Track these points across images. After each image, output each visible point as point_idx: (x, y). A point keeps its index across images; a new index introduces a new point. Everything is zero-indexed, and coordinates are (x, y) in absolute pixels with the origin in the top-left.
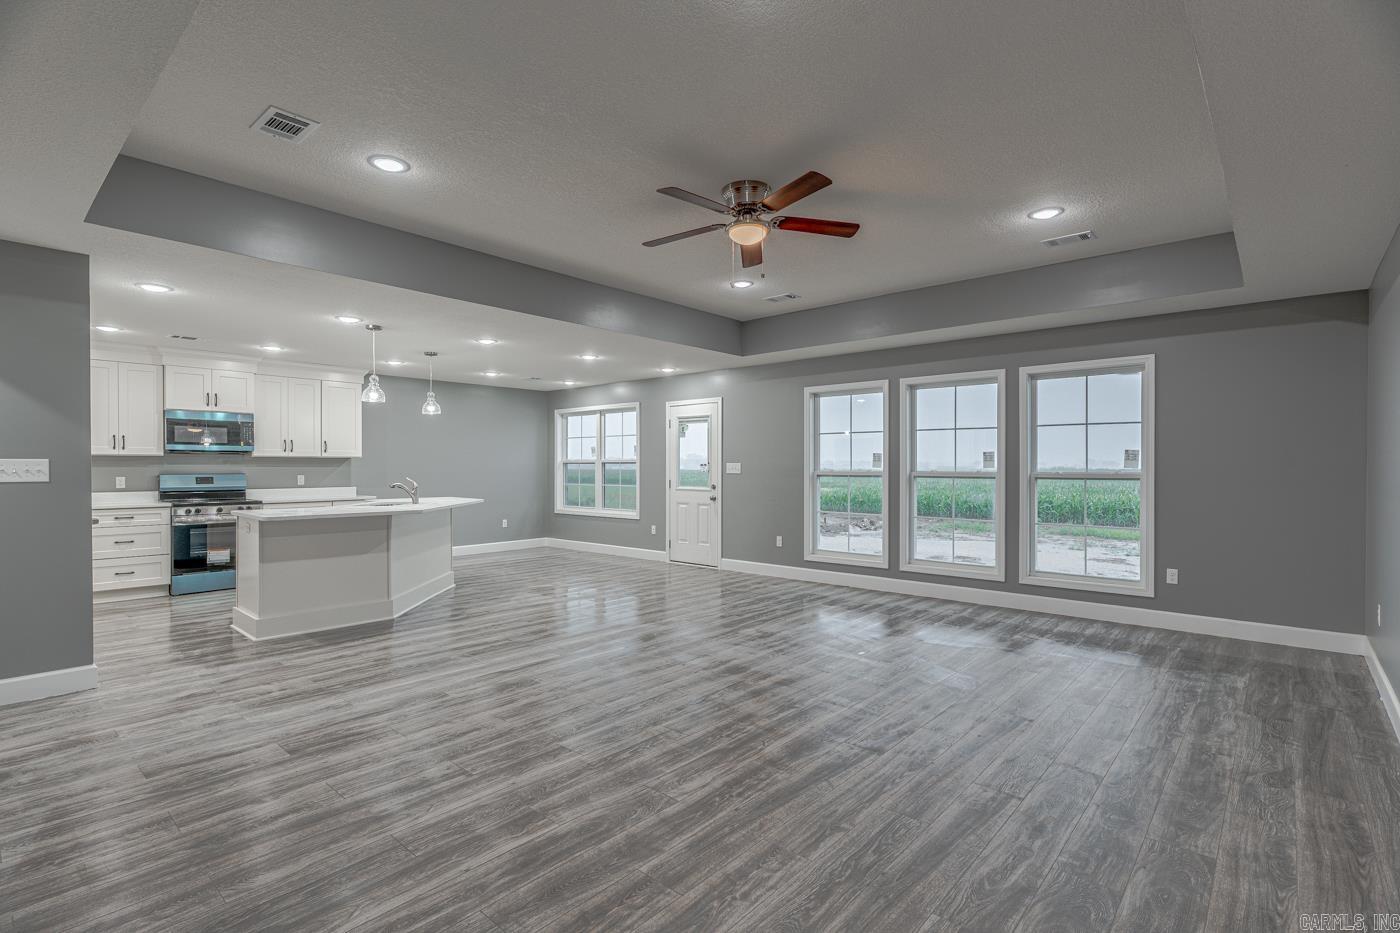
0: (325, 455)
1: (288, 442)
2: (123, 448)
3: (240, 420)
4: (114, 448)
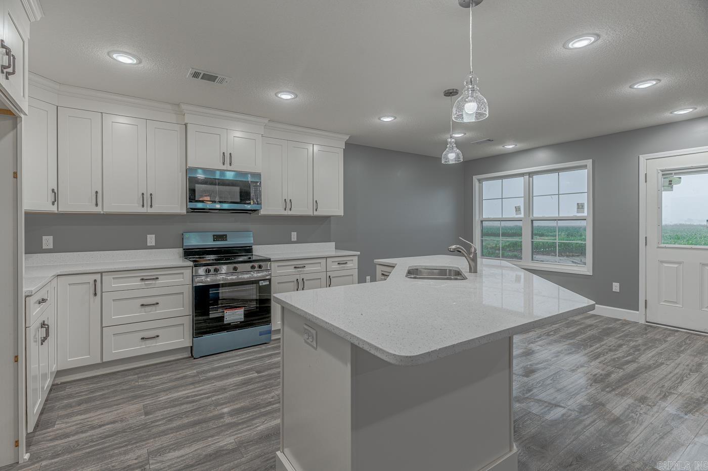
0: (316, 213)
1: (288, 201)
2: (151, 206)
3: (250, 179)
4: (143, 206)
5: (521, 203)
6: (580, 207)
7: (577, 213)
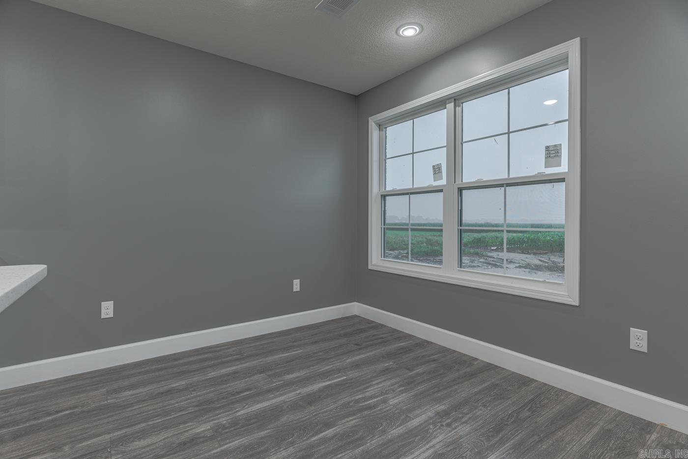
5: (441, 157)
6: (552, 153)
7: (546, 167)
